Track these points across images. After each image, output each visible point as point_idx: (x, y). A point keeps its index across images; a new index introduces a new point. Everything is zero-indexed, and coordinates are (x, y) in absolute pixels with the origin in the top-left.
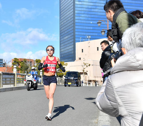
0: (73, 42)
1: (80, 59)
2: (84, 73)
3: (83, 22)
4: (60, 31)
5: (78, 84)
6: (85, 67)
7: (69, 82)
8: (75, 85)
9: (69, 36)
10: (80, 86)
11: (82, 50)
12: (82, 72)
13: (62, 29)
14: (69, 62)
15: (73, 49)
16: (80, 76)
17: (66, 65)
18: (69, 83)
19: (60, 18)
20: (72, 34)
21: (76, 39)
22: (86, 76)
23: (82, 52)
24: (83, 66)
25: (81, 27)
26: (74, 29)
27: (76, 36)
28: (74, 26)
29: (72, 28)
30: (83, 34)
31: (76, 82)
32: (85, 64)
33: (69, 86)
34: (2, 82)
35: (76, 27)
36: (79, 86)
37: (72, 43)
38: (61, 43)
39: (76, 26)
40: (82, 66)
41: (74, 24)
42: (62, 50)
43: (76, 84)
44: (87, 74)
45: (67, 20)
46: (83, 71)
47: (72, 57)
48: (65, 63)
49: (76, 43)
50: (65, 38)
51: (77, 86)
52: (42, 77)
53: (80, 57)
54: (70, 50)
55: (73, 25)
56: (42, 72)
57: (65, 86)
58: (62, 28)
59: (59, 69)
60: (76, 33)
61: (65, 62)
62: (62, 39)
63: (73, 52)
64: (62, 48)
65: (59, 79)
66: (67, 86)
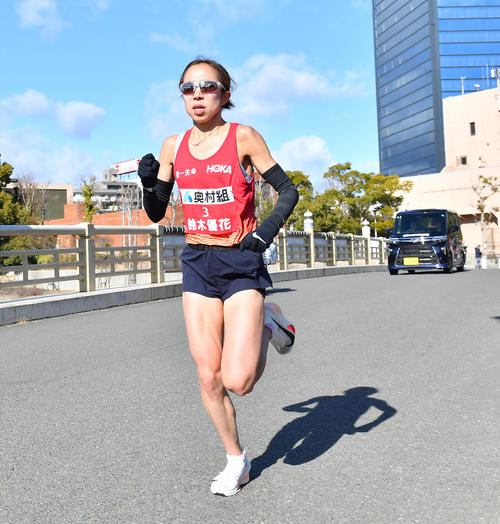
0: (432, 98)
1: (464, 161)
2: (483, 218)
3: (469, 13)
4: (376, 59)
5: (449, 261)
6: (488, 191)
7: (410, 255)
8: (438, 266)
9: (415, 74)
10: (461, 269)
11: (472, 124)
12: (474, 211)
13: (384, 48)
14: (420, 176)
15: (431, 125)
16: (457, 229)
17: (408, 186)
18: (411, 261)
19: (374, 9)
20: (428, 66)
21: (445, 86)
22: (492, 230)
23: (473, 131)
24: (478, 191)
25: (462, 37)
26: (434, 47)
27: (444, 74)
28: (433, 36)
29: (427, 43)
30: (470, 61)
31: (441, 254)
32: (486, 181)
33: (411, 271)
34: (162, 264)
35: (442, 38)
36: (455, 269)
37: (430, 102)
38: (383, 103)
39: (441, 35)
40: (475, 189)
41: (433, 25)
42: (388, 131)
43: (441, 262)
44: (494, 219)
45: (403, 12)
46: (481, 208)
47: (429, 156)
48: (402, 180)
49: (444, 101)
50: (398, 83)
51: (447, 271)
52: (312, 237)
53: (463, 155)
54: (421, 129)
55: (427, 31)
56: (311, 221)
57: (394, 272)
58: (384, 46)
59: (379, 205)
60: (443, 62)
61: (401, 176)
62: (386, 90)
63: (432, 137)
64: (385, 121)
65: (381, 243)
66: (400, 272)
